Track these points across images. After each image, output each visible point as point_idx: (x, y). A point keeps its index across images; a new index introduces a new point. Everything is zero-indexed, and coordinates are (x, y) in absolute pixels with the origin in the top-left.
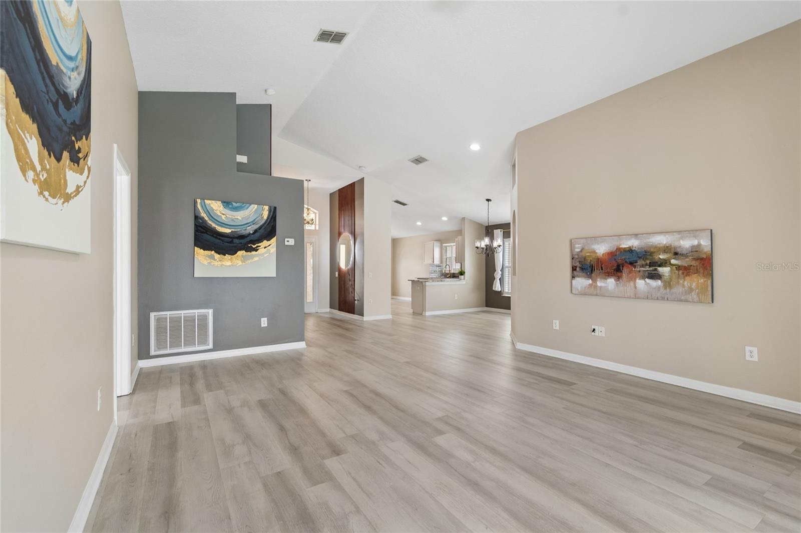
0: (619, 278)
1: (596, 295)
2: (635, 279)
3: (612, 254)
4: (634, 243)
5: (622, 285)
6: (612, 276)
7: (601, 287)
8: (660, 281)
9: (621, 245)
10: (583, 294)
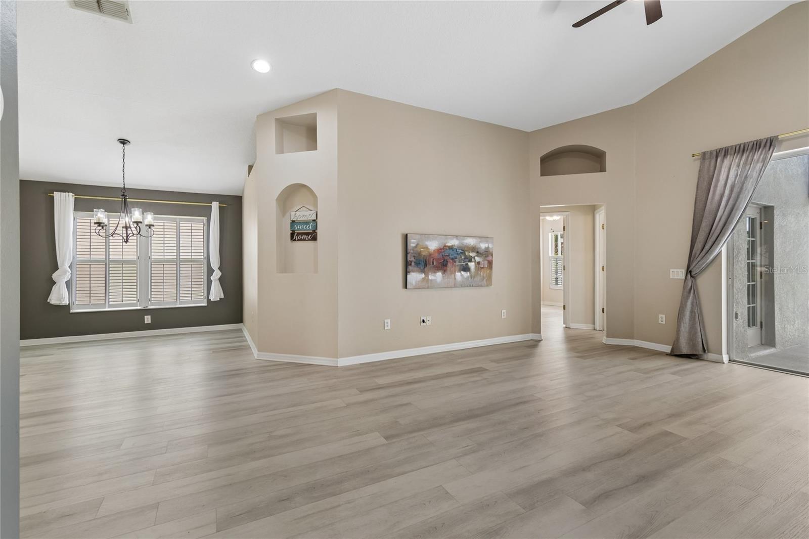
0: (444, 271)
1: (428, 288)
2: (455, 272)
3: (440, 250)
4: (454, 242)
5: (446, 277)
6: (440, 270)
7: (431, 280)
8: (469, 273)
9: (446, 243)
10: (417, 288)
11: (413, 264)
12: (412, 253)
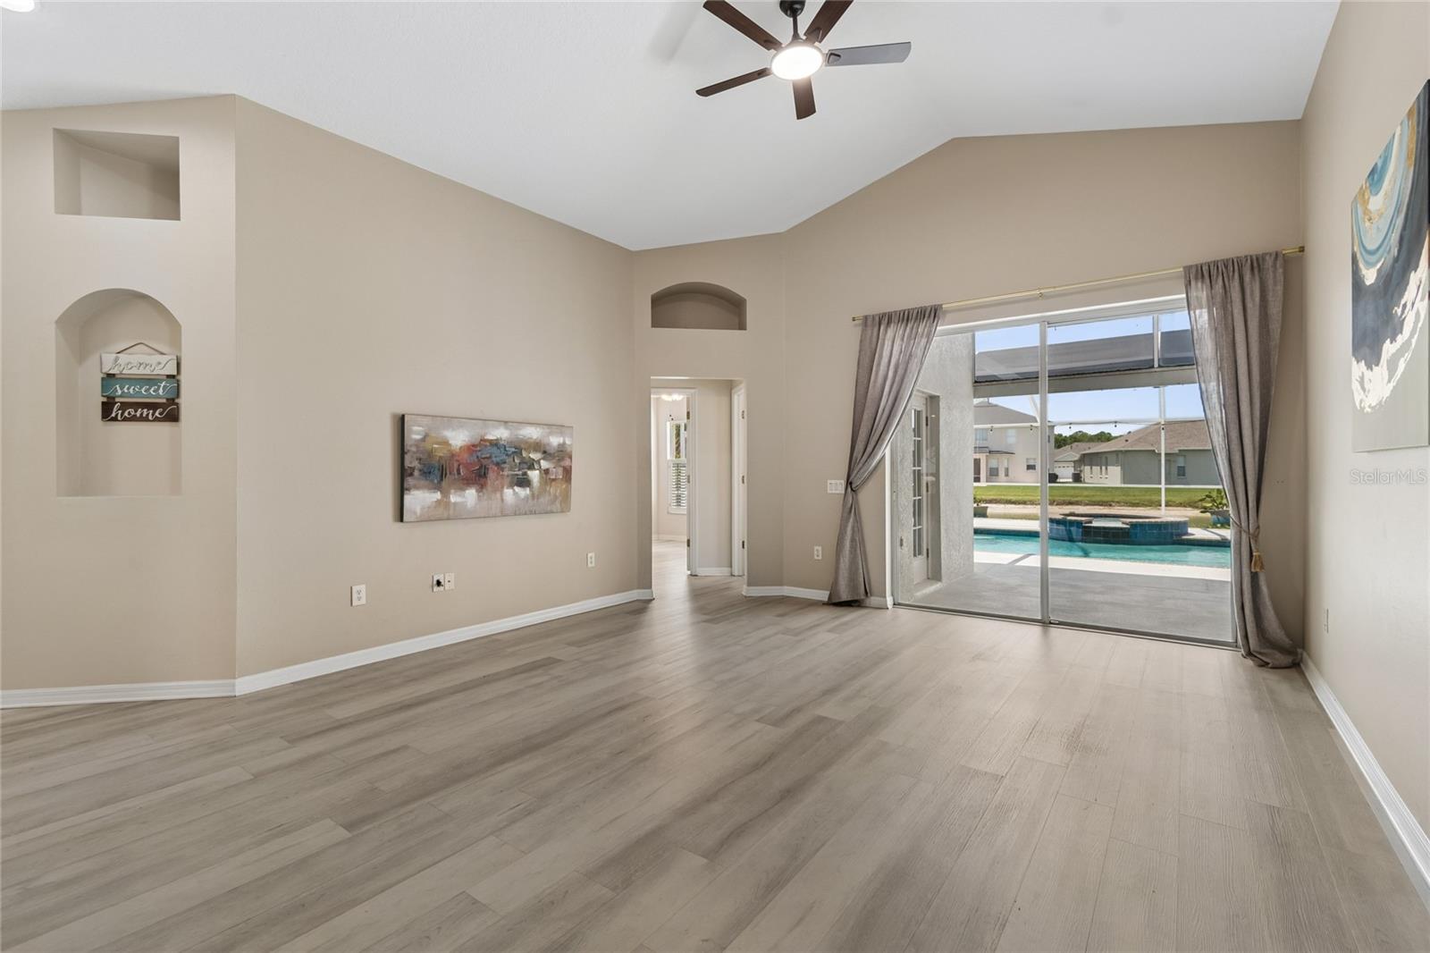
0: (482, 488)
1: (448, 519)
2: (503, 487)
3: (472, 448)
4: (500, 433)
5: (485, 497)
6: (473, 484)
7: (455, 504)
8: (528, 489)
9: (485, 434)
10: (427, 519)
11: (416, 473)
12: (414, 453)
